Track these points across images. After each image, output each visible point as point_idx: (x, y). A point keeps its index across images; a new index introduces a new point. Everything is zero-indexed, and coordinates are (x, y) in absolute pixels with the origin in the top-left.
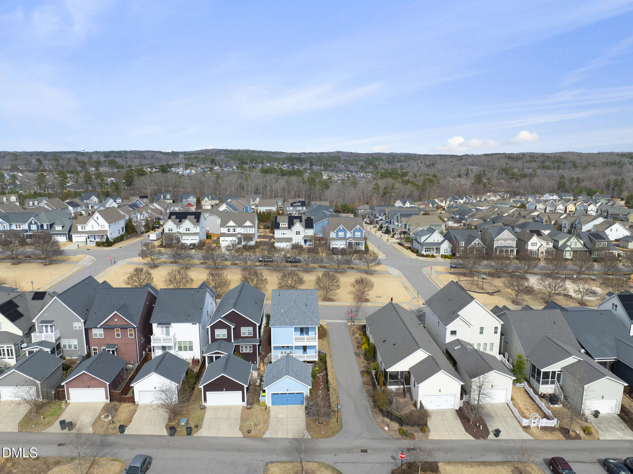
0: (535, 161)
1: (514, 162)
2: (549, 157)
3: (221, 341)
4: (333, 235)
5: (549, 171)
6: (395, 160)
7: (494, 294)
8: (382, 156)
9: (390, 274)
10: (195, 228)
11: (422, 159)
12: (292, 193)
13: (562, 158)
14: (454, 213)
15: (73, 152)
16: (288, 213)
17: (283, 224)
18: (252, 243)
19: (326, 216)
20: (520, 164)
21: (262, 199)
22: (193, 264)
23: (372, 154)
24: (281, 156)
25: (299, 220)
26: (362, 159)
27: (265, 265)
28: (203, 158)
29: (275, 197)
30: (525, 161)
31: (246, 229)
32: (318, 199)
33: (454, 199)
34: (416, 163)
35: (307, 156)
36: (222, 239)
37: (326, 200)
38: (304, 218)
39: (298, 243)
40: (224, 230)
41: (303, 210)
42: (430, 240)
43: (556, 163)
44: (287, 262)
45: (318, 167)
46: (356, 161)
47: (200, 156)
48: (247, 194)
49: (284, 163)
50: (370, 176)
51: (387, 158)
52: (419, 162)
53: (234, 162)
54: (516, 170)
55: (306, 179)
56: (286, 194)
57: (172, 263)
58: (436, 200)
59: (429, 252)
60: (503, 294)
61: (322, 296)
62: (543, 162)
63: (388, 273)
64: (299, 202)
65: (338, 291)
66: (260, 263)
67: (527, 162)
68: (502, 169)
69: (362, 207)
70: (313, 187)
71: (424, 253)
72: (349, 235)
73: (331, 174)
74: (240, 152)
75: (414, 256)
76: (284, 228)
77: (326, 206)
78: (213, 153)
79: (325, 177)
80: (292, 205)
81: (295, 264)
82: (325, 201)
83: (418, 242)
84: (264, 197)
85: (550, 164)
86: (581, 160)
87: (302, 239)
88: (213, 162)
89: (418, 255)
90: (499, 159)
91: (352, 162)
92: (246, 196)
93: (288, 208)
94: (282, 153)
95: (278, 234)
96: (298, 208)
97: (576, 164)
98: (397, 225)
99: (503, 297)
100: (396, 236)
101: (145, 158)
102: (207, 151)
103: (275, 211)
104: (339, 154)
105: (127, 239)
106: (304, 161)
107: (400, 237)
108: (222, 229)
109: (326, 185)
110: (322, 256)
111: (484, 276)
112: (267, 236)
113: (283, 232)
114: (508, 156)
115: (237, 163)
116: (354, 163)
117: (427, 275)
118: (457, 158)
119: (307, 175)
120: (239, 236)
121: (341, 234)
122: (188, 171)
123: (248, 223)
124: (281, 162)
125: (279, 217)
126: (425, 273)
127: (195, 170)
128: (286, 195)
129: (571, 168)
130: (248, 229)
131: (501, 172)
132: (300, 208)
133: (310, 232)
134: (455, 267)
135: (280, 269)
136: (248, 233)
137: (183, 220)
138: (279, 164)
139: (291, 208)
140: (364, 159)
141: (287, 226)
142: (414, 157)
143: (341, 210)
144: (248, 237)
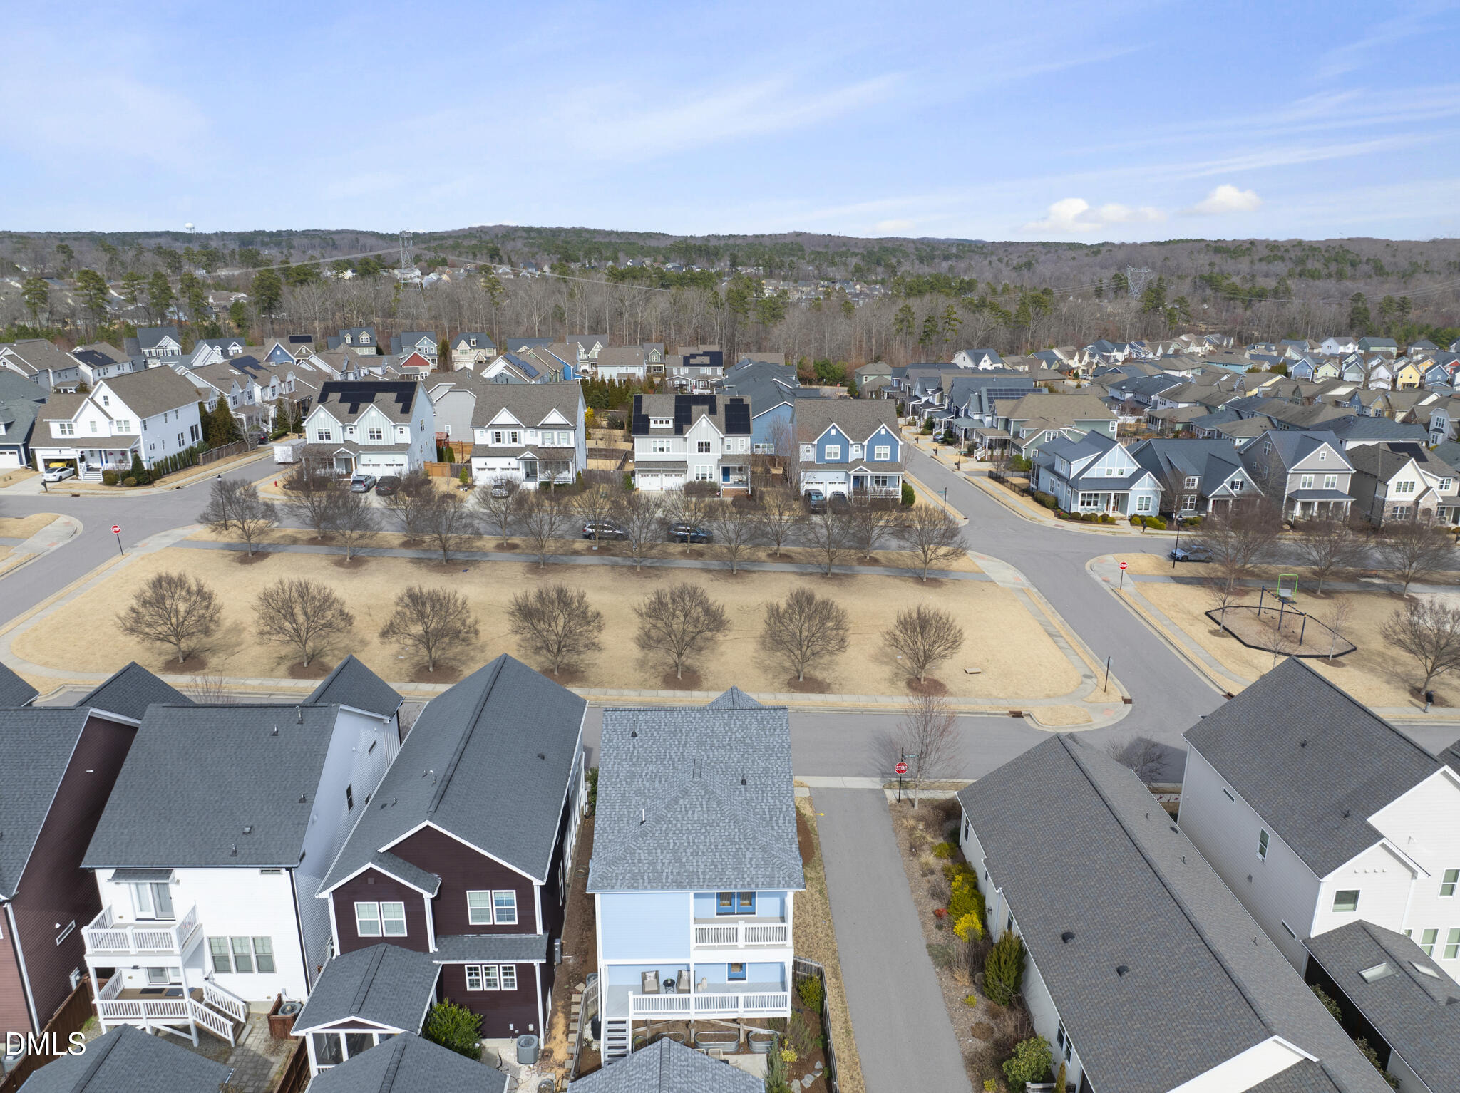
0: (1282, 259)
1: (1230, 261)
2: (1315, 249)
3: (381, 948)
4: (807, 453)
5: (1317, 282)
6: (936, 253)
7: (1341, 659)
8: (904, 243)
9: (992, 581)
10: (398, 430)
11: (1001, 252)
12: (688, 332)
13: (1348, 251)
14: (1118, 387)
15: (167, 233)
16: (677, 382)
17: (659, 418)
18: (568, 477)
19: (781, 395)
20: (1244, 265)
21: (610, 345)
22: (380, 548)
23: (879, 241)
24: (663, 244)
25: (707, 407)
26: (857, 251)
27: (603, 551)
28: (475, 246)
29: (644, 340)
30: (1256, 257)
31: (548, 434)
32: (754, 348)
33: (1100, 348)
34: (986, 262)
35: (722, 242)
36: (477, 463)
37: (775, 349)
38: (721, 403)
39: (704, 478)
40: (484, 437)
41: (715, 375)
42: (1097, 472)
43: (1334, 263)
44: (672, 539)
45: (750, 270)
46: (841, 256)
47: (466, 243)
48: (571, 333)
49: (667, 260)
50: (878, 290)
51: (917, 249)
52: (994, 258)
53: (546, 257)
54: (1236, 280)
55: (723, 295)
56: (672, 333)
57: (313, 541)
58: (1055, 351)
59: (1092, 507)
60: (1369, 661)
61: (786, 670)
62: (1301, 261)
63: (982, 578)
64: (705, 354)
65: (841, 658)
66: (587, 543)
67: (1261, 260)
68: (1202, 278)
69: (871, 368)
70: (740, 317)
71: (1077, 508)
72: (855, 453)
73: (782, 285)
74: (563, 234)
75: (1047, 517)
76: (662, 433)
77: (777, 365)
78: (497, 236)
79: (768, 292)
80: (686, 362)
81: (697, 546)
82: (771, 351)
83: (1060, 477)
84: (615, 340)
85: (1318, 266)
86: (1394, 256)
87: (714, 466)
88: (494, 255)
89: (1060, 517)
90: (1192, 252)
91: (833, 256)
92: (568, 338)
93: (675, 371)
94: (664, 235)
95: (645, 449)
96: (703, 371)
97: (1382, 268)
98: (981, 421)
99: (1372, 670)
100: (979, 453)
101: (335, 246)
102: (483, 230)
103: (642, 378)
104: (799, 240)
105: (209, 459)
106: (716, 255)
107: (992, 455)
108: (477, 432)
109: (775, 310)
110: (780, 523)
111: (1285, 593)
112: (615, 450)
113: (659, 442)
114: (1214, 245)
115: (555, 258)
116: (837, 259)
117: (1106, 587)
118: (1086, 251)
119: (724, 286)
120: (528, 454)
121: (833, 451)
122: (433, 276)
123: (555, 417)
124: (661, 258)
125: (647, 400)
126: (1098, 579)
127: (449, 276)
128: (672, 336)
129: (1370, 277)
130: (556, 433)
131: (1198, 283)
132: (707, 371)
133: (740, 445)
134: (1185, 559)
135: (648, 563)
136: (556, 445)
137: (362, 405)
138: (655, 261)
139: (685, 371)
140: (861, 251)
141: (671, 425)
142: (981, 248)
143: (814, 376)
144: (555, 459)
